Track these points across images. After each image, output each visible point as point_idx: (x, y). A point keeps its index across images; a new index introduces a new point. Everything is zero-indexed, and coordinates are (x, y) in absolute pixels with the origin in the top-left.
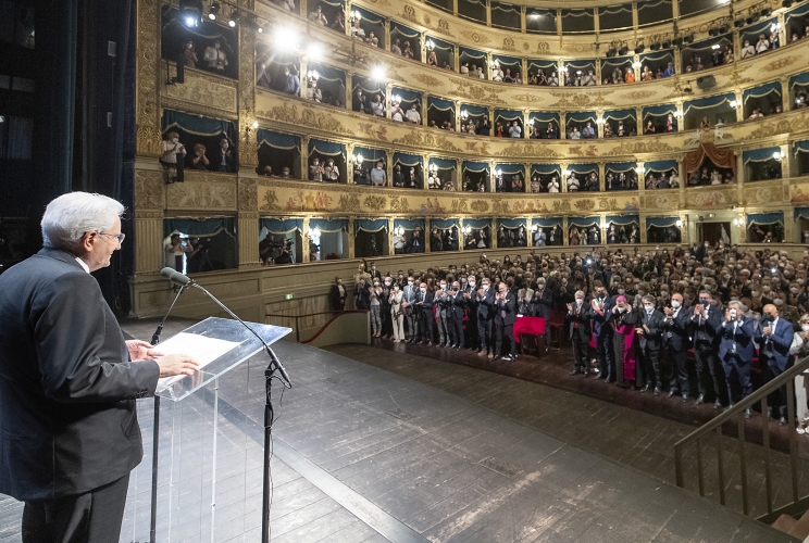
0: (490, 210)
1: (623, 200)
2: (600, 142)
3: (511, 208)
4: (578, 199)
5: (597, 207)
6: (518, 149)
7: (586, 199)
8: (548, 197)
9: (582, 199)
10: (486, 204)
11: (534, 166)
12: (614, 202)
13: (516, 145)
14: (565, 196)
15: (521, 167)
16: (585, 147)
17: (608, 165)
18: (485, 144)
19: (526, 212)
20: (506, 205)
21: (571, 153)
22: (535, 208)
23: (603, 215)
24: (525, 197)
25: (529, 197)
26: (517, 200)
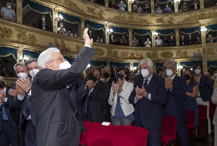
0: (105, 55)
1: (191, 51)
2: (176, 14)
3: (119, 55)
4: (162, 51)
5: (175, 56)
6: (124, 17)
7: (168, 51)
8: (144, 50)
9: (165, 51)
10: (102, 51)
11: (135, 31)
12: (185, 53)
13: (122, 15)
14: (155, 49)
15: (126, 30)
16: (166, 18)
17: (181, 30)
18: (101, 11)
19: (129, 59)
20: (116, 53)
21: (157, 22)
22: (135, 56)
23: (179, 61)
24: (129, 49)
25: (131, 49)
26: (123, 50)
